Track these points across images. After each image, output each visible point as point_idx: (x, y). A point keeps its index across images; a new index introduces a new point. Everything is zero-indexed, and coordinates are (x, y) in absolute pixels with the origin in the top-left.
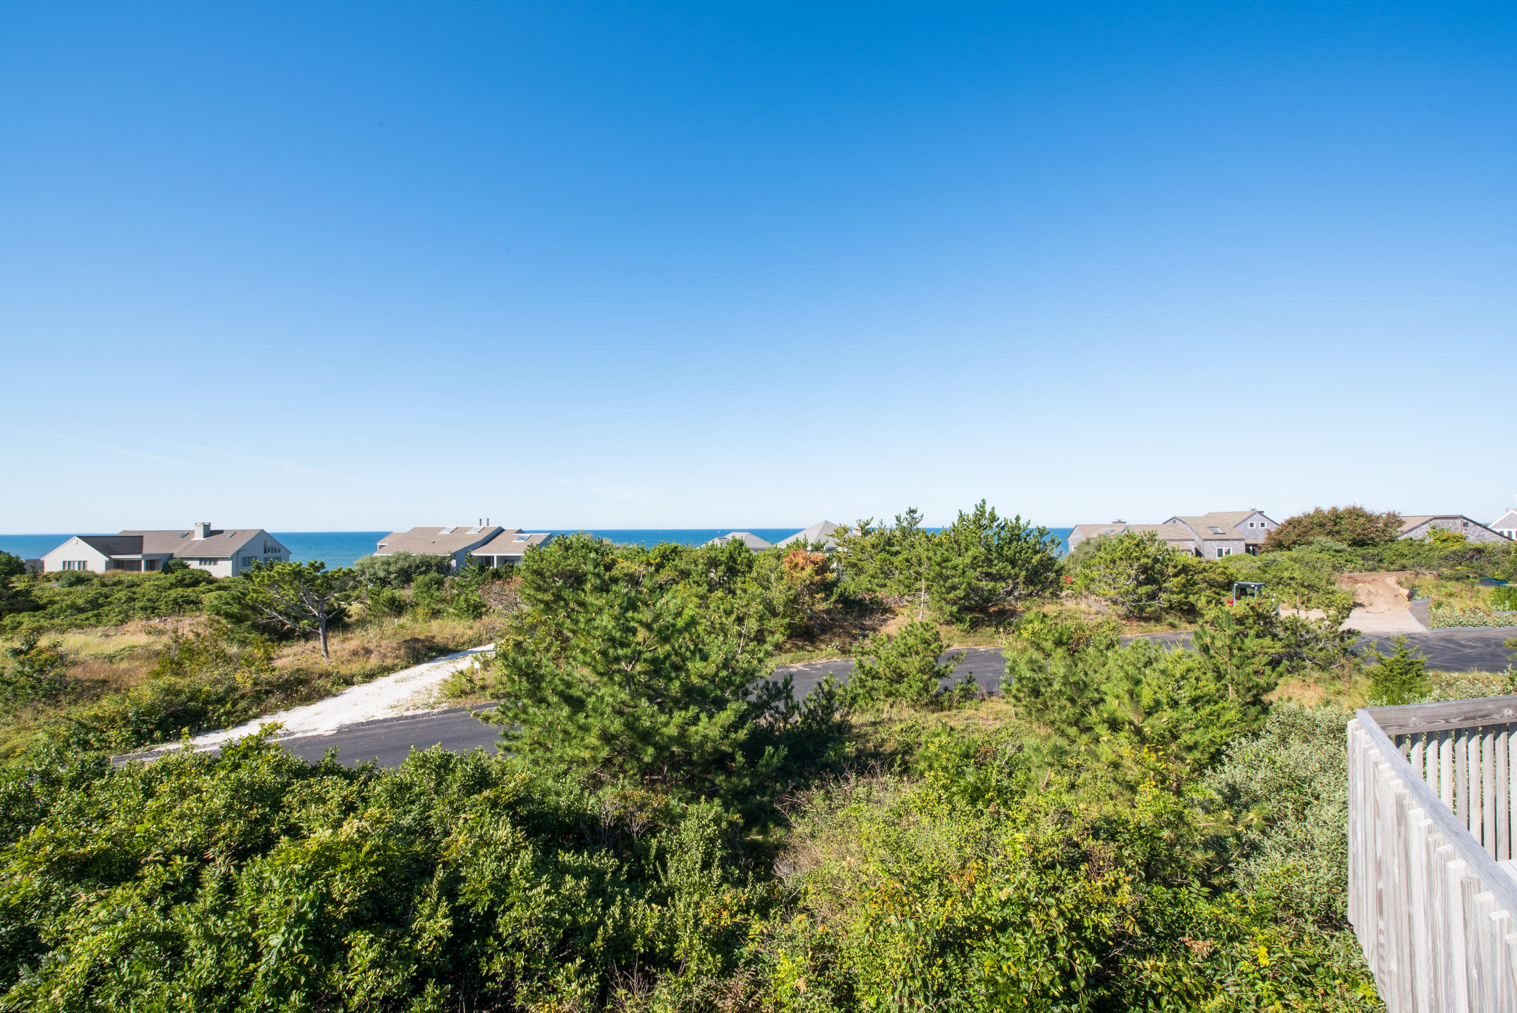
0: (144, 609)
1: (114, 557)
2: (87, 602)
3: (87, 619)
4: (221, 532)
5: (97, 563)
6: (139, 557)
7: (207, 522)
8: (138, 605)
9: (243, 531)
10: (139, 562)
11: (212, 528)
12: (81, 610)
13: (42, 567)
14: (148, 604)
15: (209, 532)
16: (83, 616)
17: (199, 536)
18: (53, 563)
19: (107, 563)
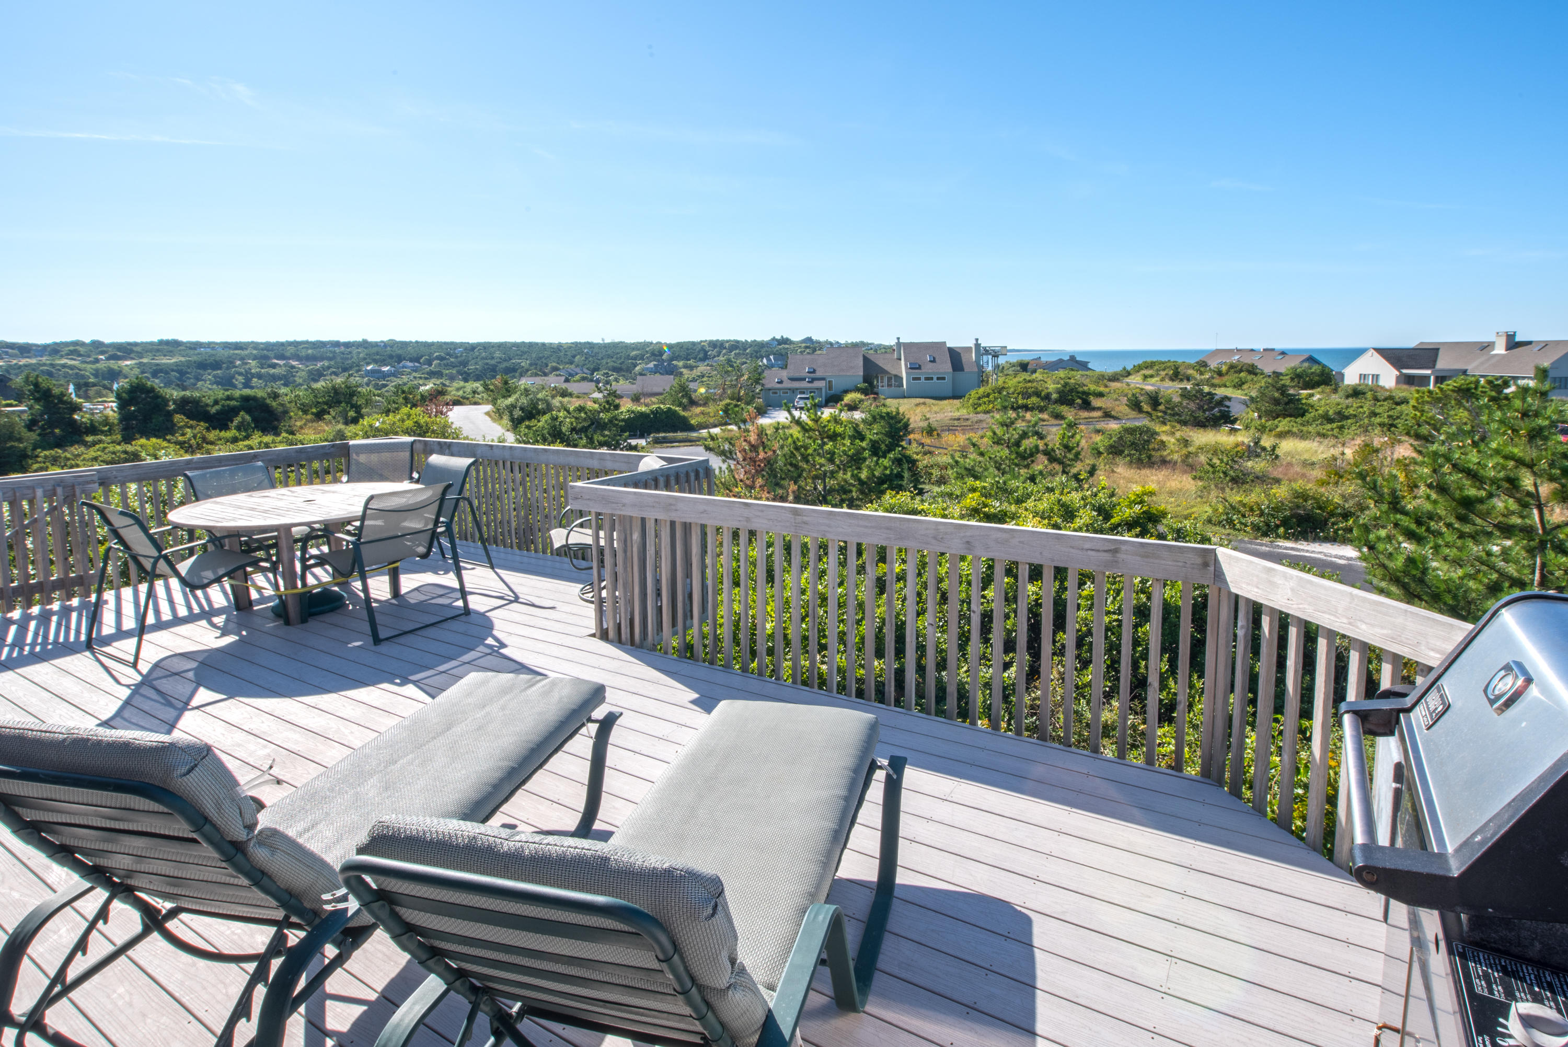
0: (1382, 425)
1: (1405, 371)
2: (1335, 413)
3: (1332, 429)
4: (1529, 343)
5: (1388, 377)
6: (1428, 372)
7: (1511, 330)
8: (1378, 420)
9: (1558, 343)
10: (1427, 378)
11: (1518, 339)
12: (1330, 421)
13: (1343, 380)
14: (1386, 421)
15: (1513, 344)
16: (1329, 426)
17: (1500, 349)
18: (1351, 376)
19: (1398, 378)
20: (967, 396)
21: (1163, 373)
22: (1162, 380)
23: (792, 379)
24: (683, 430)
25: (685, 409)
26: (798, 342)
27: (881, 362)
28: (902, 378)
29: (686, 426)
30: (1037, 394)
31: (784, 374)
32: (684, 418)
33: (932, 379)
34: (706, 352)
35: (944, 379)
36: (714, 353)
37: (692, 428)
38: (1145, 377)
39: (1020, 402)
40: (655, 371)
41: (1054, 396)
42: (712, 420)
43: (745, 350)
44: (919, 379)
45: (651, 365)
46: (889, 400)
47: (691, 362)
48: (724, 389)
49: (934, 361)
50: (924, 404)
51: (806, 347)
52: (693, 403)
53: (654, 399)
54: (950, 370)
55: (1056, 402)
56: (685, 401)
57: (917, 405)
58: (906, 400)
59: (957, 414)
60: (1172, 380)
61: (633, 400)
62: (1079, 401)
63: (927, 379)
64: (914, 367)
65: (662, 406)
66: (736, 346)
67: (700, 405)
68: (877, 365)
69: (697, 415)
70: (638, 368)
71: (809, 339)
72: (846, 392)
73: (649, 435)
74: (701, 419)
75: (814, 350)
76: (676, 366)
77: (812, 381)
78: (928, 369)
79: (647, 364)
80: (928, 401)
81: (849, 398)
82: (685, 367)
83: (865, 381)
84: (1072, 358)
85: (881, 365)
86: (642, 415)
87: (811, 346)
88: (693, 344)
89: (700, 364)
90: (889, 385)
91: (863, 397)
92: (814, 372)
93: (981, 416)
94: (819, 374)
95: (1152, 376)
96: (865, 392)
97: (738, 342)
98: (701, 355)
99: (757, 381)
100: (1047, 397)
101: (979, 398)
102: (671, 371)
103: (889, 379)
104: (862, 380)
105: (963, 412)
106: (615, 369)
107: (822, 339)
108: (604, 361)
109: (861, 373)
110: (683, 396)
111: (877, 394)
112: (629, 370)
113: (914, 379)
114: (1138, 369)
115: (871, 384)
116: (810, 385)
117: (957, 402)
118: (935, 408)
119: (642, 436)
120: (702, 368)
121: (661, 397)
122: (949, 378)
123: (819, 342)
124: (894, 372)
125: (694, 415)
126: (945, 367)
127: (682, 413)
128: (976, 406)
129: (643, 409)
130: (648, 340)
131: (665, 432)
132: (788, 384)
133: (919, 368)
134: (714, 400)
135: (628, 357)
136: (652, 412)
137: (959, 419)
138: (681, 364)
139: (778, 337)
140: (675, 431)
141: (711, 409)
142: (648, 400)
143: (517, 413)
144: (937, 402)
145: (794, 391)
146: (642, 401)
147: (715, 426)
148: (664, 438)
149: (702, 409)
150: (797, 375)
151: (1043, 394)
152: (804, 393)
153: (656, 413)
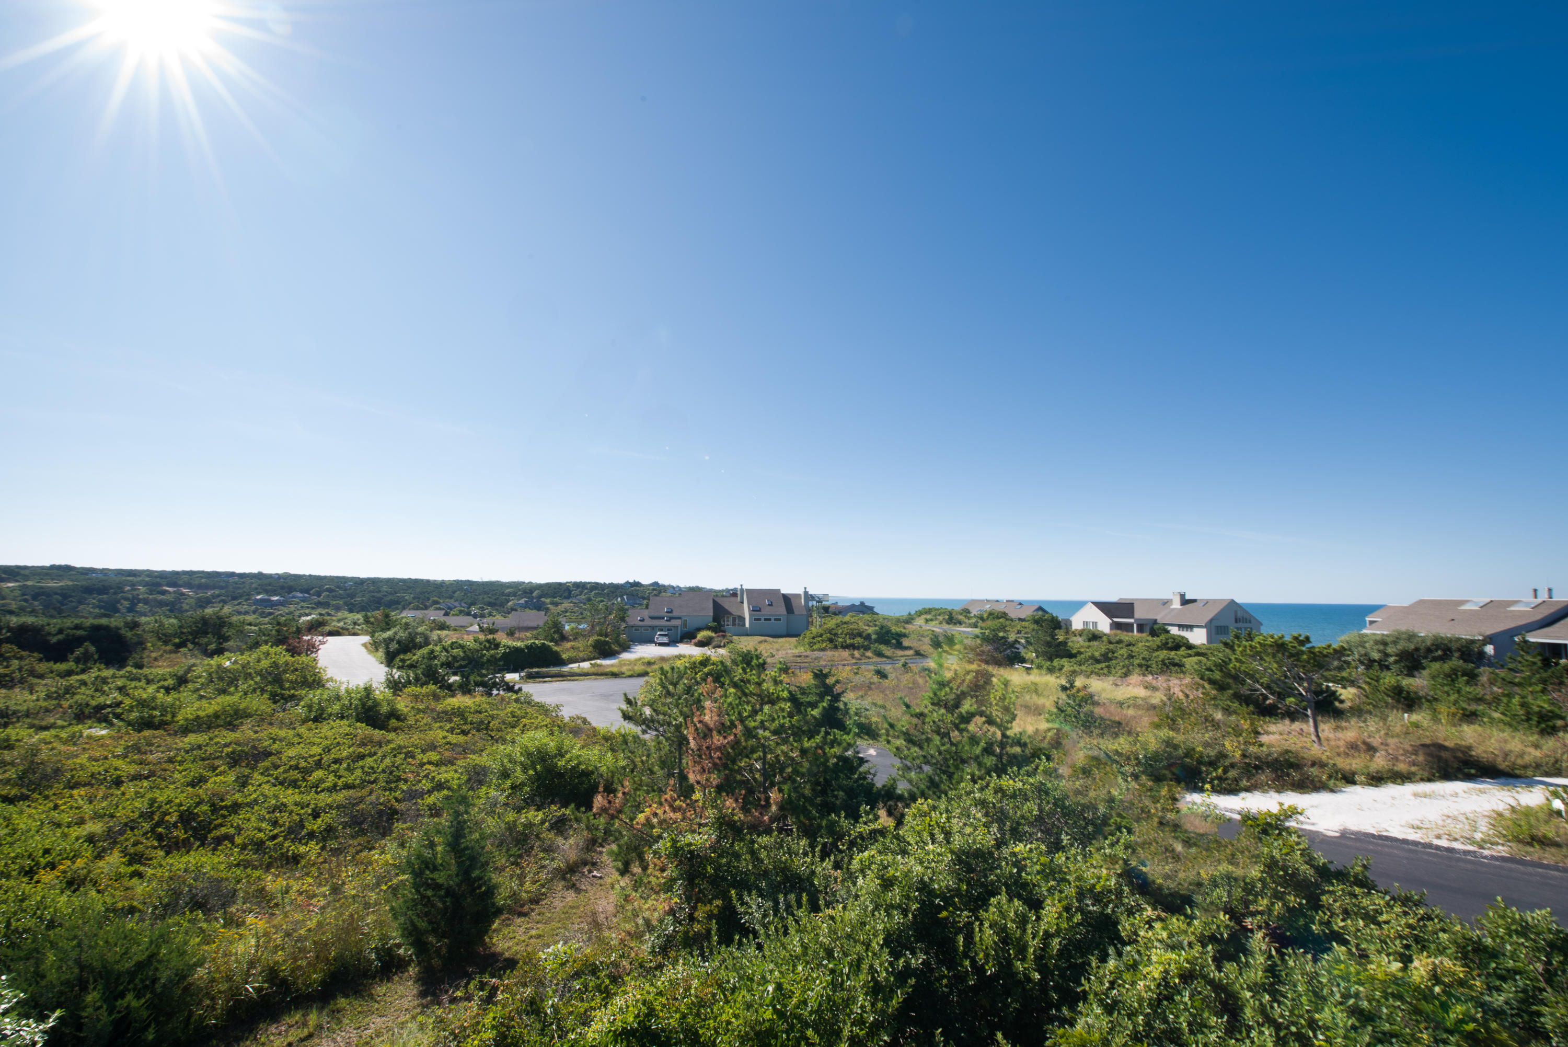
0: (1140, 666)
1: (1115, 620)
2: (1101, 655)
3: (1102, 669)
4: (1194, 601)
5: (1104, 624)
6: (1132, 621)
7: (1182, 591)
8: (1136, 662)
9: (1215, 601)
10: (1131, 625)
11: (1187, 597)
12: (1098, 661)
13: (1071, 625)
14: (1143, 662)
15: (1185, 602)
16: (1099, 666)
17: (1176, 605)
18: (1077, 623)
19: (1111, 625)
20: (802, 635)
21: (941, 618)
22: (941, 623)
23: (652, 618)
24: (555, 665)
25: (557, 643)
26: (647, 586)
27: (727, 604)
28: (744, 619)
29: (558, 661)
30: (860, 635)
31: (646, 613)
32: (556, 652)
33: (770, 620)
34: (570, 592)
35: (780, 620)
36: (577, 592)
37: (563, 663)
38: (927, 621)
39: (848, 642)
40: (526, 606)
41: (874, 637)
42: (581, 655)
43: (603, 590)
44: (760, 619)
45: (522, 601)
46: (735, 637)
47: (557, 600)
48: (593, 626)
49: (771, 605)
50: (766, 641)
51: (654, 590)
52: (563, 638)
53: (528, 634)
54: (785, 613)
55: (876, 641)
56: (556, 636)
57: (761, 642)
58: (749, 638)
59: (796, 652)
60: (948, 623)
61: (508, 634)
62: (894, 641)
63: (766, 620)
64: (755, 610)
65: (537, 642)
66: (596, 587)
67: (570, 641)
68: (723, 608)
69: (568, 650)
70: (510, 604)
71: (656, 584)
72: (699, 630)
73: (523, 670)
74: (572, 654)
75: (660, 592)
76: (544, 602)
77: (670, 619)
78: (767, 611)
79: (518, 600)
80: (767, 638)
81: (701, 635)
82: (552, 603)
83: (714, 620)
84: (862, 603)
85: (726, 607)
86: (517, 650)
87: (657, 588)
88: (560, 584)
89: (565, 601)
90: (734, 624)
91: (713, 635)
92: (671, 612)
93: (817, 654)
94: (675, 614)
95: (931, 620)
96: (714, 630)
97: (597, 584)
98: (566, 594)
99: (623, 619)
100: (868, 637)
101: (813, 638)
102: (539, 607)
103: (734, 619)
104: (711, 619)
105: (801, 650)
106: (490, 604)
107: (666, 583)
108: (481, 597)
109: (712, 614)
110: (554, 632)
111: (724, 632)
112: (502, 605)
113: (756, 619)
114: (920, 613)
115: (719, 623)
116: (668, 623)
117: (794, 640)
118: (776, 646)
119: (515, 671)
120: (566, 604)
121: (535, 632)
122: (783, 622)
123: (664, 586)
124: (739, 614)
125: (565, 650)
126: (782, 610)
127: (555, 648)
128: (811, 645)
129: (519, 644)
130: (521, 580)
131: (538, 667)
132: (648, 622)
133: (760, 611)
134: (584, 636)
135: (503, 594)
136: (527, 647)
137: (800, 656)
138: (548, 601)
139: (631, 581)
140: (548, 666)
141: (580, 644)
142: (522, 635)
143: (394, 646)
144: (775, 640)
145: (654, 628)
146: (517, 635)
147: (584, 660)
148: (537, 673)
149: (572, 643)
150: (656, 614)
151: (864, 635)
152: (662, 630)
153: (529, 647)
